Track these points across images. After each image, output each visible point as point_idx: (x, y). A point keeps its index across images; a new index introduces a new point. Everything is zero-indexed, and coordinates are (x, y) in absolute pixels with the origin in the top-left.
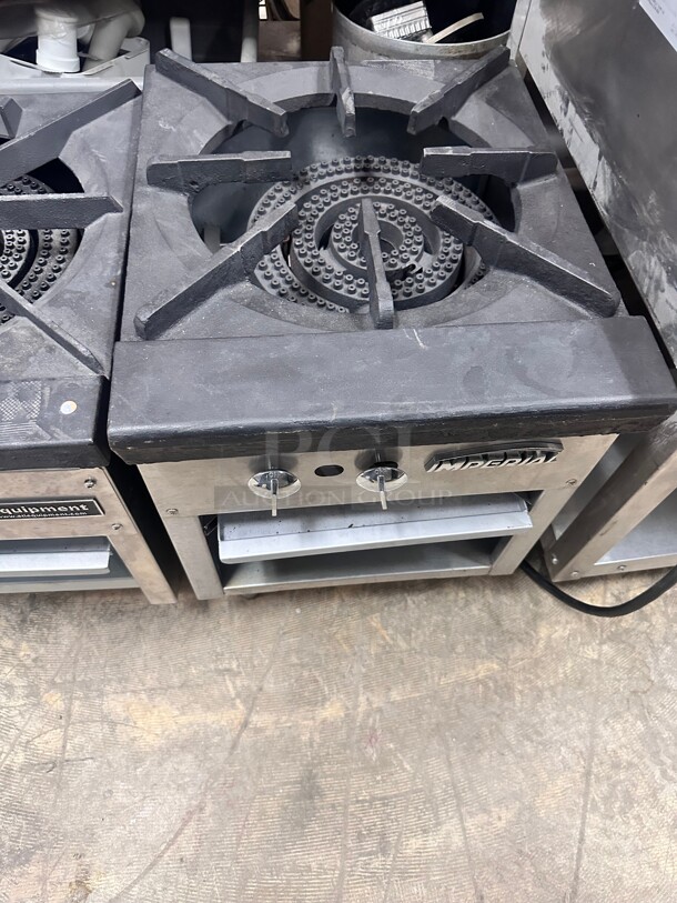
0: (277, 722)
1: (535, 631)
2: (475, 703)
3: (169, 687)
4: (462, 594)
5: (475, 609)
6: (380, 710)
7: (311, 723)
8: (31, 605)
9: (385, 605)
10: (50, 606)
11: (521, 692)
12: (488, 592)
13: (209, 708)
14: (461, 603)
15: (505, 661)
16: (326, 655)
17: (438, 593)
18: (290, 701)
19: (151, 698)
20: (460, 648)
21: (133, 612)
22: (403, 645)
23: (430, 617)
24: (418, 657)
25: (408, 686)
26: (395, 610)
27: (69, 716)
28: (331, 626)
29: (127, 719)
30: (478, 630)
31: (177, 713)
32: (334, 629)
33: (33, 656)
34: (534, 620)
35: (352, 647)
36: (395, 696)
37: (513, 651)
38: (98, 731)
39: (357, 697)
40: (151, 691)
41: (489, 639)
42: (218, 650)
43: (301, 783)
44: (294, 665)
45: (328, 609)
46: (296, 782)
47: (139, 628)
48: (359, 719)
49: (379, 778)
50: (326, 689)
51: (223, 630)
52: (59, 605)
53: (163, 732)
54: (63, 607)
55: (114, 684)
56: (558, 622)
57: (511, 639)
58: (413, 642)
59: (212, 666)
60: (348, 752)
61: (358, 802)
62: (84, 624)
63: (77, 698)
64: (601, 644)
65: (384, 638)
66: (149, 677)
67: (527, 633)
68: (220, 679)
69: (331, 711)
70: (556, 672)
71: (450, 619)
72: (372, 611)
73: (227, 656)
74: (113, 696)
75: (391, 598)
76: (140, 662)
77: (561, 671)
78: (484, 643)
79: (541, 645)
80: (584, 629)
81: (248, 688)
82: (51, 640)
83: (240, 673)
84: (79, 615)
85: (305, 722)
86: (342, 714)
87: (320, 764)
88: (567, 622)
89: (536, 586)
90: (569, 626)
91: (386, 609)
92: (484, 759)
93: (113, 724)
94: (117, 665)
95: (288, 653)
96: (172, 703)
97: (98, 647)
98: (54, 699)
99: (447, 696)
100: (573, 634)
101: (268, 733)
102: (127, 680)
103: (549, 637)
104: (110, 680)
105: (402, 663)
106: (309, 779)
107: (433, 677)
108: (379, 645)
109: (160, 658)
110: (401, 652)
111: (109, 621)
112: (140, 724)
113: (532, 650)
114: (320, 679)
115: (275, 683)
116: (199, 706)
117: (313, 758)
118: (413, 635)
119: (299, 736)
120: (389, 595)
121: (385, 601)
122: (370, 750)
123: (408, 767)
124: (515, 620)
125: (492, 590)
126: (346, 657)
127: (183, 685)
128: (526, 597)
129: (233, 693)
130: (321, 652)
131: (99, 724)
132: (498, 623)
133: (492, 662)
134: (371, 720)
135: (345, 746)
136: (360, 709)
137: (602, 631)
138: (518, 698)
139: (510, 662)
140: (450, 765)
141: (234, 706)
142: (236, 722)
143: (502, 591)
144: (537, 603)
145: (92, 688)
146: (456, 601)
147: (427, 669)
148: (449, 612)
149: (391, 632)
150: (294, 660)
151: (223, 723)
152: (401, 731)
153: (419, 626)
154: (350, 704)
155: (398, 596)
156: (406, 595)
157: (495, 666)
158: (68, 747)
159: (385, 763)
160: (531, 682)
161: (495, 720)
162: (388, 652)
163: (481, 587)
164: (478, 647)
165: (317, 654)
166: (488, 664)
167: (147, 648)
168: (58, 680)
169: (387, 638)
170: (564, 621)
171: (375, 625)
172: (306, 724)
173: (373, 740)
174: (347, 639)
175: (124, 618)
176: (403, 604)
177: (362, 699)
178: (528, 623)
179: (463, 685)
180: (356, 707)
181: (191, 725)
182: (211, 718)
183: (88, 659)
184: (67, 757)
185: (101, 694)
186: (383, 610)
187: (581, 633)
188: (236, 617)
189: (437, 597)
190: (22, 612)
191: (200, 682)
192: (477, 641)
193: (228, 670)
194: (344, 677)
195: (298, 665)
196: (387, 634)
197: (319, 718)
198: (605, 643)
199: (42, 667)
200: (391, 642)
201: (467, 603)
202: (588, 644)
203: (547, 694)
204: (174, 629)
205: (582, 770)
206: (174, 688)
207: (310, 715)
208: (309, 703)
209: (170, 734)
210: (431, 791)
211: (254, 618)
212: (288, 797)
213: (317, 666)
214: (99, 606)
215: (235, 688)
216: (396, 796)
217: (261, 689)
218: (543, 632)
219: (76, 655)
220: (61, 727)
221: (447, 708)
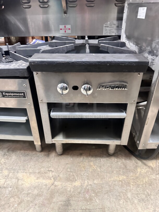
0: (61, 185)
1: (137, 170)
2: (118, 186)
3: (35, 173)
4: (116, 159)
5: (119, 163)
6: (91, 185)
7: (71, 186)
8: (8, 151)
9: (95, 160)
10: (12, 152)
11: (132, 185)
12: (123, 159)
13: (44, 179)
14: (116, 161)
15: (128, 176)
16: (78, 170)
17: (109, 159)
18: (66, 180)
19: (30, 175)
20: (115, 172)
21: (31, 155)
22: (99, 170)
23: (107, 164)
24: (103, 173)
25: (100, 180)
26: (97, 161)
27: (8, 176)
28: (80, 163)
29: (22, 179)
30: (120, 168)
31: (35, 179)
32: (81, 164)
33: (4, 162)
34: (136, 167)
35: (85, 169)
36: (96, 182)
37: (130, 174)
38: (14, 181)
39: (85, 181)
40: (30, 173)
41: (123, 170)
42: (50, 166)
43: (65, 201)
44: (68, 171)
45: (80, 160)
46: (64, 201)
47: (31, 159)
48: (85, 186)
49: (89, 203)
50: (76, 178)
51: (52, 161)
52: (14, 152)
53: (31, 183)
54: (15, 152)
55: (21, 170)
56: (143, 168)
57: (129, 171)
58: (102, 170)
59: (47, 169)
60: (80, 195)
61: (81, 209)
62: (18, 156)
63: (11, 172)
64: (156, 175)
65: (94, 168)
66: (31, 170)
67: (134, 170)
68: (48, 172)
69: (77, 184)
70: (143, 181)
71: (112, 165)
72: (91, 161)
73: (51, 167)
74: (20, 173)
75: (97, 159)
76: (29, 166)
77: (144, 180)
78: (122, 171)
79: (138, 173)
80: (151, 171)
81: (55, 175)
82: (10, 159)
83: (54, 171)
84: (18, 154)
85: (69, 185)
86: (80, 185)
87: (72, 197)
88: (146, 169)
89: (136, 159)
90: (146, 170)
91: (95, 161)
92: (121, 202)
93: (19, 180)
94: (24, 166)
95: (67, 168)
96: (35, 177)
97: (20, 162)
98: (6, 172)
99: (110, 183)
100: (148, 172)
101: (59, 187)
102: (25, 170)
103: (141, 172)
104: (21, 169)
105: (98, 174)
106: (68, 201)
107: (107, 178)
108: (92, 169)
109: (35, 166)
110: (98, 171)
111: (24, 156)
112: (25, 180)
113: (136, 174)
114: (75, 175)
115: (63, 175)
116: (41, 178)
117: (70, 195)
118: (102, 168)
119: (67, 189)
120: (96, 158)
121: (95, 159)
122: (87, 195)
123: (97, 201)
124: (130, 167)
125: (124, 159)
126: (83, 171)
127: (39, 173)
128: (134, 162)
129: (51, 176)
130: (76, 169)
131: (15, 179)
132: (126, 167)
133: (124, 176)
134: (88, 187)
135: (79, 193)
136: (85, 184)
137: (156, 172)
138: (132, 186)
139: (129, 177)
140: (110, 202)
141: (51, 179)
142: (51, 183)
143: (127, 160)
144: (137, 163)
145: (16, 171)
146: (114, 161)
147: (105, 176)
148: (112, 163)
149: (96, 166)
150: (69, 170)
151: (47, 183)
152: (97, 191)
153: (104, 166)
154: (82, 182)
155: (99, 158)
156: (101, 158)
157: (125, 177)
158: (5, 184)
159: (91, 199)
160: (135, 183)
161: (125, 191)
162: (95, 171)
163: (121, 158)
164: (120, 172)
165: (75, 170)
166: (123, 177)
167: (32, 163)
168: (8, 168)
169: (95, 168)
170: (145, 168)
171: (91, 164)
172: (69, 186)
173: (88, 192)
174: (84, 167)
175: (28, 156)
176: (100, 160)
177: (86, 182)
178: (134, 168)
179: (115, 181)
180: (84, 183)
181: (38, 182)
182: (44, 181)
183: (17, 164)
184: (4, 186)
185: (18, 172)
186: (94, 161)
187: (150, 172)
188: (56, 159)
189: (109, 160)
190: (5, 153)
191: (43, 172)
192: (120, 171)
193: (51, 170)
194: (82, 176)
195: (69, 171)
196: (95, 167)
197: (73, 185)
198: (157, 175)
199: (5, 164)
200: (96, 169)
201: (117, 162)
202: (152, 174)
203: (141, 186)
204: (40, 160)
205: (153, 209)
206: (36, 173)
207: (71, 184)
208: (71, 181)
209: (32, 184)
210: (104, 209)
211: (60, 160)
212: (61, 205)
213: (75, 172)
214: (23, 153)
215: (52, 175)
216: (93, 209)
217: (59, 176)
218: (139, 170)
219: (15, 163)
220: (5, 179)
221: (110, 186)
